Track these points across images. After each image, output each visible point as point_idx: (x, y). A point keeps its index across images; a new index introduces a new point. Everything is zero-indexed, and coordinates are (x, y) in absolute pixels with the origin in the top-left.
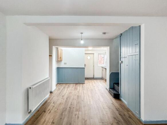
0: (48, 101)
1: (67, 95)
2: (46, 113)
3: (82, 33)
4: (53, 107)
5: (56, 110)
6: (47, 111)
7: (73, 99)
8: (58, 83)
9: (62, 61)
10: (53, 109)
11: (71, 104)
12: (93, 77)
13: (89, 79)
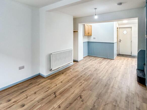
0: (71, 67)
1: (88, 66)
2: (63, 74)
3: (96, 9)
4: (70, 72)
5: (70, 74)
6: (64, 73)
7: (90, 70)
8: (88, 56)
9: (91, 36)
10: (69, 73)
11: (84, 74)
12: (130, 54)
13: (125, 56)
